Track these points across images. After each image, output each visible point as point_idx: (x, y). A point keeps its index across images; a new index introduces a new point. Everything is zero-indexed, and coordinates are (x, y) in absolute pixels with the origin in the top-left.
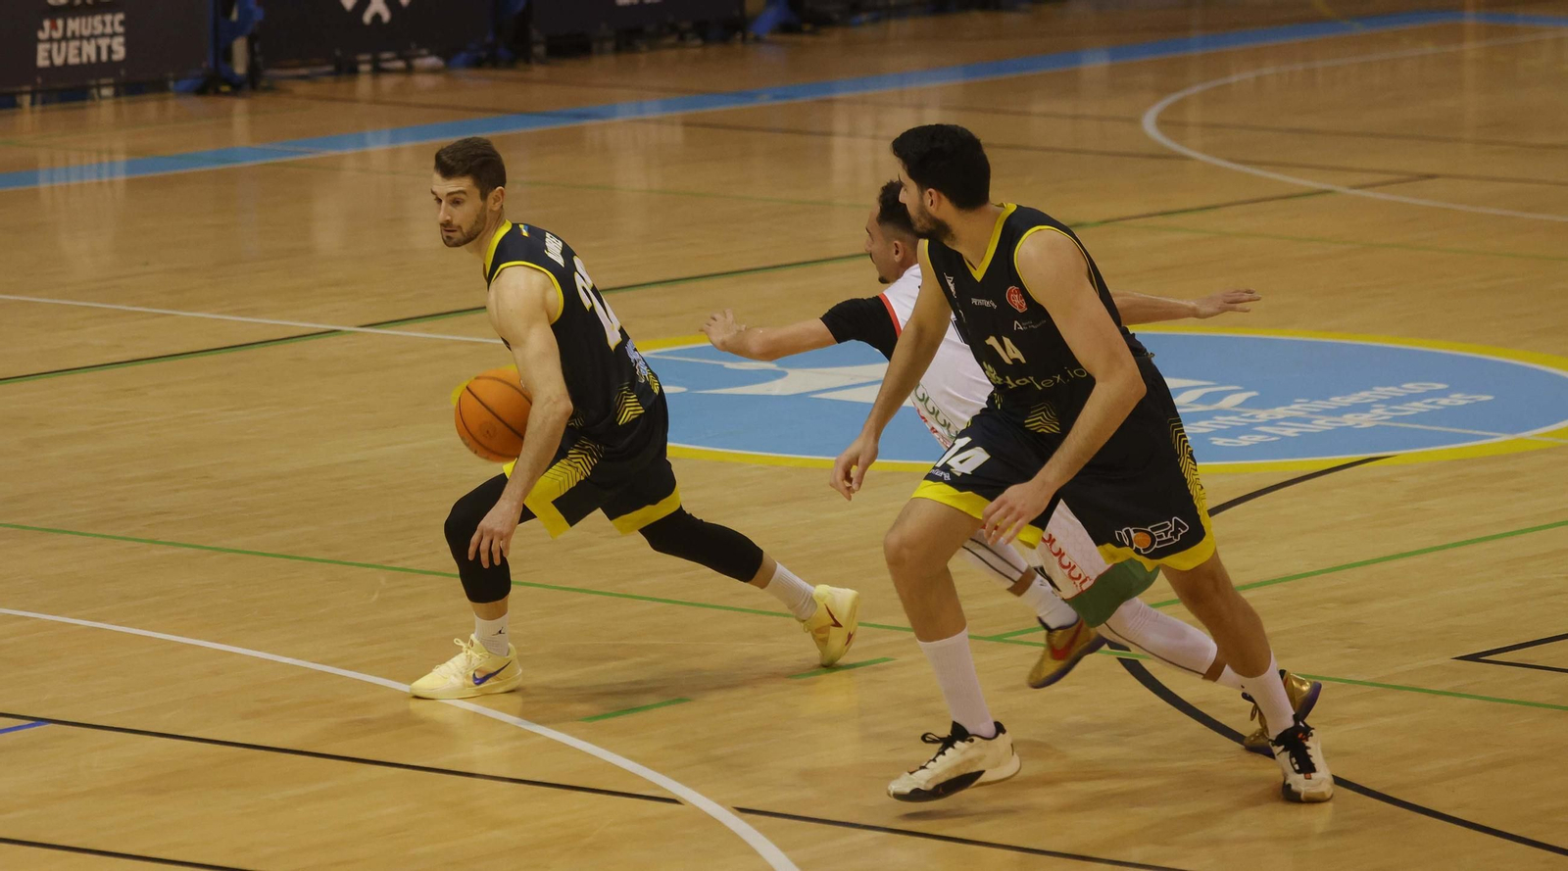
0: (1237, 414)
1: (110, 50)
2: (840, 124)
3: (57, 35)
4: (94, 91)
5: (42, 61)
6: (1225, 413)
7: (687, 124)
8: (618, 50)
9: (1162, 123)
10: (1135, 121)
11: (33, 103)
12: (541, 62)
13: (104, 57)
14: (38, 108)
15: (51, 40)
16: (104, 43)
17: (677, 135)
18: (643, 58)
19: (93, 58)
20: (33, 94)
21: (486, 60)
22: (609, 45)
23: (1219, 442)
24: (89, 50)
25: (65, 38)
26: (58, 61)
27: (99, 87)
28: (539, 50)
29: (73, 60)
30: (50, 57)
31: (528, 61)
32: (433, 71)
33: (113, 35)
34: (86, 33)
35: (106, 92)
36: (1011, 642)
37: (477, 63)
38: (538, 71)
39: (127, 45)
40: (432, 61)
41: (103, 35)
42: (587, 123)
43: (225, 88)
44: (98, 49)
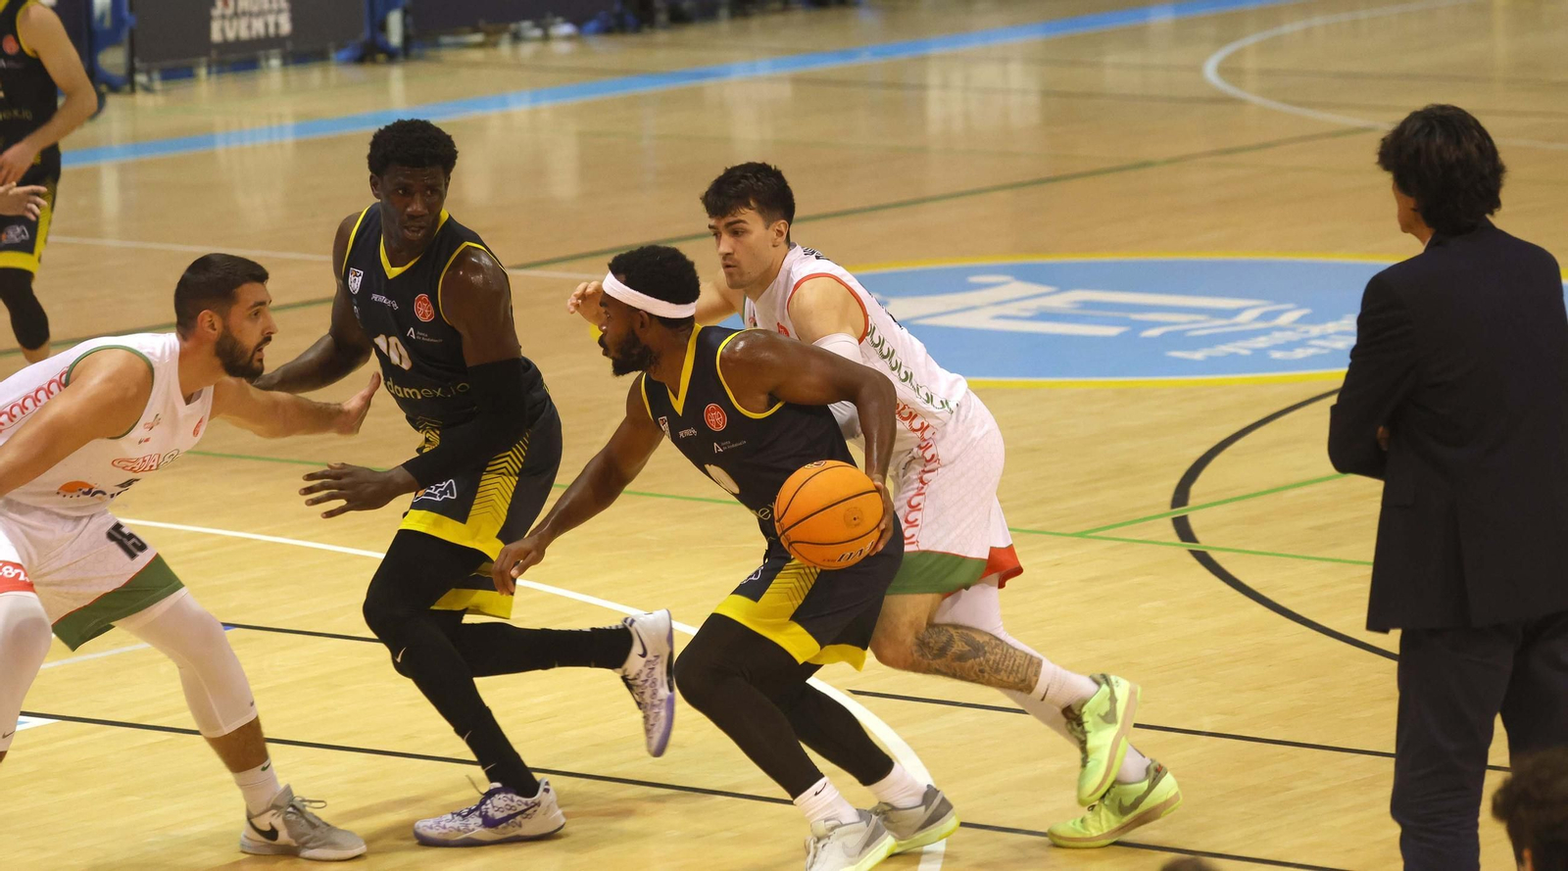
0: (1293, 330)
1: (277, 25)
2: (934, 78)
3: (230, 11)
4: (263, 63)
5: (216, 36)
6: (1281, 329)
7: (797, 81)
9: (1224, 70)
10: (1197, 69)
11: (209, 73)
12: (665, 27)
13: (272, 30)
14: (214, 77)
15: (223, 17)
16: (271, 19)
17: (786, 91)
18: (755, 23)
19: (262, 31)
20: (209, 67)
21: (614, 27)
22: (724, 12)
23: (1277, 355)
24: (258, 27)
25: (236, 15)
26: (231, 35)
27: (267, 59)
28: (662, 17)
29: (244, 34)
30: (223, 31)
31: (652, 27)
32: (569, 38)
33: (279, 11)
34: (255, 9)
35: (275, 62)
36: (1095, 537)
37: (607, 30)
38: (662, 36)
40: (566, 29)
41: (270, 11)
42: (707, 82)
43: (381, 57)
44: (266, 26)
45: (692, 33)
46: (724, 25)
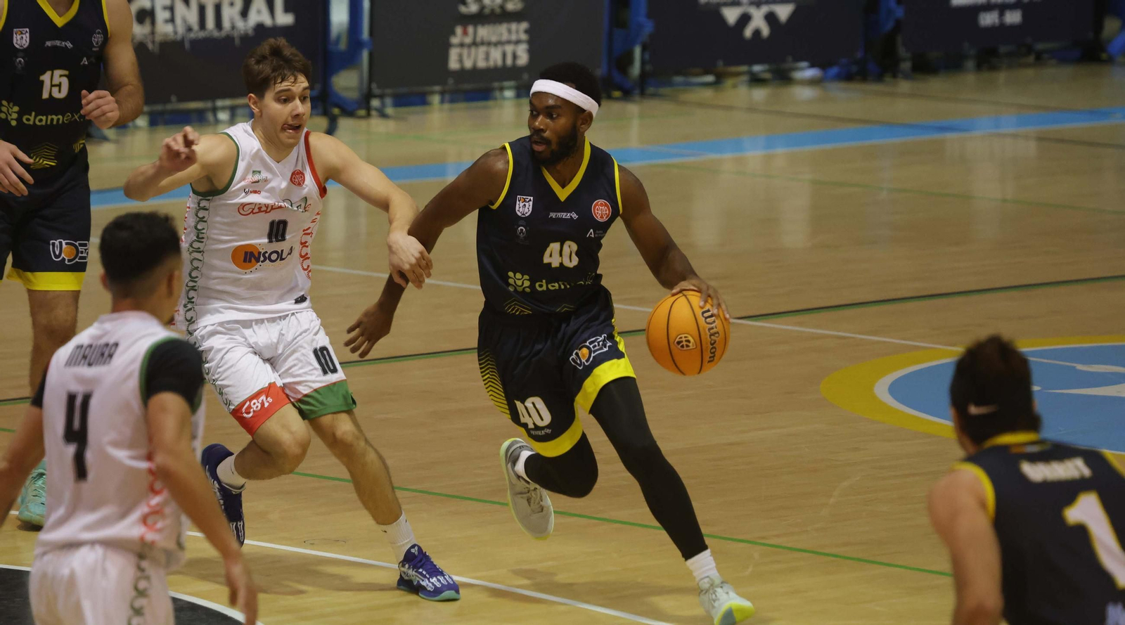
1: (515, 57)
3: (468, 40)
4: (497, 94)
5: (453, 64)
7: (1041, 139)
8: (979, 67)
11: (442, 102)
12: (907, 77)
13: (509, 62)
14: (446, 106)
15: (462, 45)
16: (509, 49)
18: (1002, 76)
19: (500, 63)
20: (442, 93)
22: (970, 64)
24: (496, 56)
25: (475, 44)
26: (468, 64)
27: (502, 89)
28: (906, 66)
29: (481, 64)
30: (461, 61)
31: (895, 76)
32: (812, 82)
33: (518, 42)
34: (494, 39)
35: (509, 94)
37: (848, 77)
38: (904, 86)
39: (531, 51)
40: (810, 73)
41: (509, 42)
42: (950, 136)
43: (617, 94)
44: (504, 55)
45: (936, 84)
46: (970, 78)
